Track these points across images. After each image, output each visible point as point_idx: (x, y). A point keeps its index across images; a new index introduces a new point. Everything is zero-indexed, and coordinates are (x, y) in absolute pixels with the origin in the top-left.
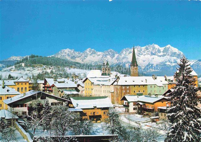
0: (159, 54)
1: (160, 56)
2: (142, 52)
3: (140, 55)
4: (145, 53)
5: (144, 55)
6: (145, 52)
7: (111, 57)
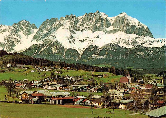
0: (107, 29)
1: (109, 32)
2: (78, 25)
3: (75, 31)
4: (83, 28)
5: (82, 31)
6: (83, 26)
7: (25, 35)
